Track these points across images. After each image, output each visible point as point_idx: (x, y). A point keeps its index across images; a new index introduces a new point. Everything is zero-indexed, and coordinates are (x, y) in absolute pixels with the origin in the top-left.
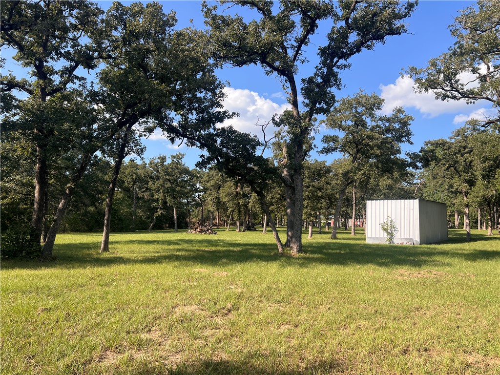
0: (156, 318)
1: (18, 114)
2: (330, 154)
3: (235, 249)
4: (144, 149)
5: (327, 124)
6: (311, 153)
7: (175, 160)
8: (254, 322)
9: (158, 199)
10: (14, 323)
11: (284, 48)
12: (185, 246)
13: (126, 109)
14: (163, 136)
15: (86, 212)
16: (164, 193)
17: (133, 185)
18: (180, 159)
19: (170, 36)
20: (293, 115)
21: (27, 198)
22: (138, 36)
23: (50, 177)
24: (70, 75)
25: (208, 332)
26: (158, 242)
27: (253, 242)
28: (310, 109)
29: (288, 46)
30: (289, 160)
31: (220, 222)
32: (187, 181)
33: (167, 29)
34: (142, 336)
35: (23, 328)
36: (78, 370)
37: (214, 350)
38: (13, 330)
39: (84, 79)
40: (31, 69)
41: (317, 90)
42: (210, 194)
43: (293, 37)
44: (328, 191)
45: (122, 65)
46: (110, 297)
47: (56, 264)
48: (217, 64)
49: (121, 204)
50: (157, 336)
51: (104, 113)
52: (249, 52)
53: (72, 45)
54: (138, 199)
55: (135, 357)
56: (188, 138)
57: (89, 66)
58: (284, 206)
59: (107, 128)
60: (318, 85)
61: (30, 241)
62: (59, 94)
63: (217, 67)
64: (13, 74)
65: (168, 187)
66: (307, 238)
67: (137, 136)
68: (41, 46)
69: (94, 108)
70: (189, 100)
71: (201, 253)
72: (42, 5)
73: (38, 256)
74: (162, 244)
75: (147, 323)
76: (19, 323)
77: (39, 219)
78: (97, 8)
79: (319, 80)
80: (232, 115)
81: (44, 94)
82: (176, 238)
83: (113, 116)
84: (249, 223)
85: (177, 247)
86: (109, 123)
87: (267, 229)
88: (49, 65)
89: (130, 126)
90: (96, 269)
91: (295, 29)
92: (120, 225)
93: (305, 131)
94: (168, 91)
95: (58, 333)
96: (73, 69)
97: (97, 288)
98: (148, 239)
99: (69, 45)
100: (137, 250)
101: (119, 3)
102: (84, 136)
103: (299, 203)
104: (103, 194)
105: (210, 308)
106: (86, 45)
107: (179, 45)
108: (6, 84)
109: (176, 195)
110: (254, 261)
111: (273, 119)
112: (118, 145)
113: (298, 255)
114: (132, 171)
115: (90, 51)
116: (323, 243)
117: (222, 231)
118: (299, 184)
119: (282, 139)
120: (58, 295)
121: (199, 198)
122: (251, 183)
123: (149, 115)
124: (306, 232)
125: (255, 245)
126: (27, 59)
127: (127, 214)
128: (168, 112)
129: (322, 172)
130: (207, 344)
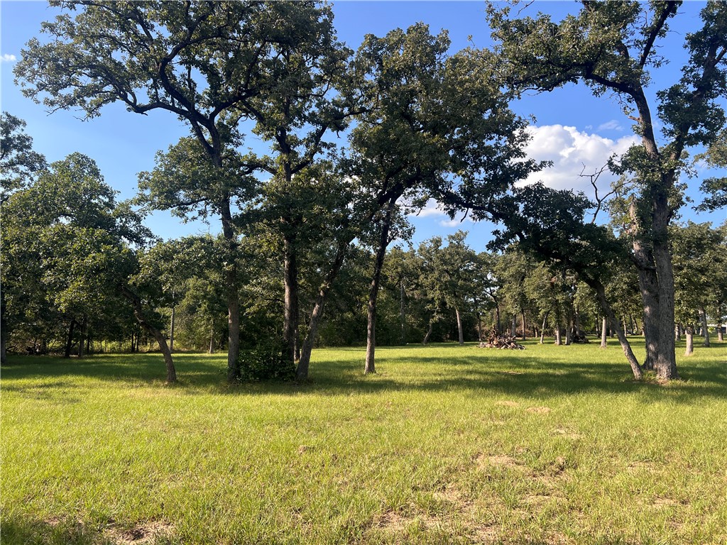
0: (449, 471)
1: (262, 200)
2: (717, 210)
3: (558, 372)
4: (412, 231)
5: (708, 161)
6: (681, 210)
7: (454, 242)
8: (607, 490)
9: (433, 298)
10: (273, 464)
11: (623, 49)
12: (478, 366)
13: (387, 178)
14: (439, 209)
15: (343, 320)
16: (441, 291)
17: (399, 281)
18: (461, 240)
19: (441, 65)
20: (645, 152)
21: (276, 305)
22: (397, 75)
23: (300, 276)
24: (317, 144)
25: (531, 499)
26: (438, 360)
27: (586, 361)
28: (677, 139)
29: (629, 44)
30: (642, 226)
31: (527, 330)
32: (472, 271)
33: (437, 56)
34: (435, 495)
35: (285, 472)
36: (356, 534)
37: (546, 527)
38: (273, 473)
39: (333, 145)
40: (273, 142)
41: (687, 105)
42: (508, 289)
43: (637, 28)
44: (718, 274)
45: (378, 119)
46: (385, 436)
47: (313, 389)
48: (512, 93)
49: (384, 307)
50: (456, 498)
51: (360, 188)
52: (563, 66)
53: (317, 104)
54: (407, 299)
55: (429, 524)
56: (474, 208)
57: (339, 127)
58: (636, 302)
59: (365, 207)
60: (689, 97)
61: (283, 358)
62: (305, 170)
63: (513, 97)
64: (254, 152)
65: (446, 282)
66: (684, 355)
67: (402, 212)
68: (282, 111)
69: (347, 182)
70: (474, 152)
71: (503, 377)
72: (281, 59)
73: (292, 378)
74: (444, 363)
75: (439, 477)
76: (280, 464)
77: (291, 331)
78: (345, 49)
79: (691, 88)
80: (541, 166)
81: (289, 172)
82: (464, 355)
83: (371, 190)
84: (575, 332)
85: (466, 367)
86: (366, 200)
87: (608, 340)
88: (291, 134)
89: (393, 202)
90: (362, 396)
91: (640, 14)
92: (387, 337)
93: (669, 176)
94: (444, 144)
95: (325, 481)
96: (320, 133)
97: (366, 423)
98: (424, 356)
99: (313, 105)
100: (411, 371)
101: (372, 36)
102: (337, 221)
103: (667, 296)
104: (362, 295)
105: (530, 461)
106: (333, 100)
107: (456, 76)
108: (247, 165)
109: (458, 292)
110: (592, 392)
111: (610, 163)
112: (379, 227)
113: (670, 383)
114: (397, 262)
115: (338, 106)
116: (716, 362)
117: (531, 344)
118: (665, 264)
119: (625, 194)
120: (320, 430)
121: (491, 294)
122: (579, 268)
123: (418, 182)
124: (683, 345)
125: (590, 366)
126: (268, 130)
127: (393, 321)
128: (443, 175)
129: (705, 241)
130: (533, 518)
